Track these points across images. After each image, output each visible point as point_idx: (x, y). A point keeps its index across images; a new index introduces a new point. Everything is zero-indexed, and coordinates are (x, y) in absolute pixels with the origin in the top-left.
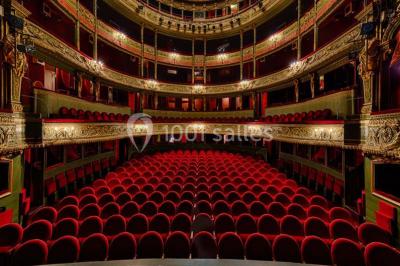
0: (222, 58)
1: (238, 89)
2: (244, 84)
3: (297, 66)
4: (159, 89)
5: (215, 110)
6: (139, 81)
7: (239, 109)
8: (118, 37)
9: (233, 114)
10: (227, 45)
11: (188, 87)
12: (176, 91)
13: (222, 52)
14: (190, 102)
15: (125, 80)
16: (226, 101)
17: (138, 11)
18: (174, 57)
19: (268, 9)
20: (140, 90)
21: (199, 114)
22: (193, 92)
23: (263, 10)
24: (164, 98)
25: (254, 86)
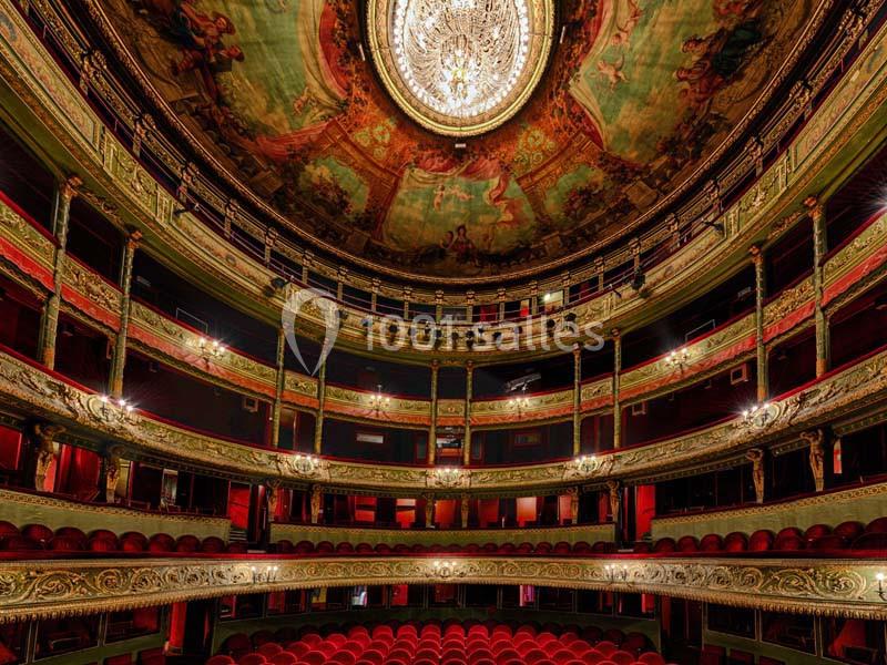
0: (520, 405)
1: (568, 475)
2: (586, 464)
3: (762, 414)
4: (324, 475)
5: (495, 526)
6: (263, 456)
7: (568, 523)
8: (203, 349)
9: (553, 535)
10: (536, 377)
11: (415, 472)
12: (378, 481)
13: (518, 392)
14: (420, 508)
15: (215, 452)
16: (528, 504)
17: (268, 292)
18: (377, 403)
19: (659, 291)
20: (267, 479)
21: (446, 536)
22: (432, 482)
23: (646, 294)
24: (343, 498)
25: (618, 469)
